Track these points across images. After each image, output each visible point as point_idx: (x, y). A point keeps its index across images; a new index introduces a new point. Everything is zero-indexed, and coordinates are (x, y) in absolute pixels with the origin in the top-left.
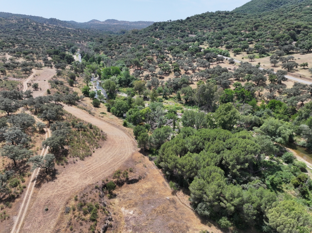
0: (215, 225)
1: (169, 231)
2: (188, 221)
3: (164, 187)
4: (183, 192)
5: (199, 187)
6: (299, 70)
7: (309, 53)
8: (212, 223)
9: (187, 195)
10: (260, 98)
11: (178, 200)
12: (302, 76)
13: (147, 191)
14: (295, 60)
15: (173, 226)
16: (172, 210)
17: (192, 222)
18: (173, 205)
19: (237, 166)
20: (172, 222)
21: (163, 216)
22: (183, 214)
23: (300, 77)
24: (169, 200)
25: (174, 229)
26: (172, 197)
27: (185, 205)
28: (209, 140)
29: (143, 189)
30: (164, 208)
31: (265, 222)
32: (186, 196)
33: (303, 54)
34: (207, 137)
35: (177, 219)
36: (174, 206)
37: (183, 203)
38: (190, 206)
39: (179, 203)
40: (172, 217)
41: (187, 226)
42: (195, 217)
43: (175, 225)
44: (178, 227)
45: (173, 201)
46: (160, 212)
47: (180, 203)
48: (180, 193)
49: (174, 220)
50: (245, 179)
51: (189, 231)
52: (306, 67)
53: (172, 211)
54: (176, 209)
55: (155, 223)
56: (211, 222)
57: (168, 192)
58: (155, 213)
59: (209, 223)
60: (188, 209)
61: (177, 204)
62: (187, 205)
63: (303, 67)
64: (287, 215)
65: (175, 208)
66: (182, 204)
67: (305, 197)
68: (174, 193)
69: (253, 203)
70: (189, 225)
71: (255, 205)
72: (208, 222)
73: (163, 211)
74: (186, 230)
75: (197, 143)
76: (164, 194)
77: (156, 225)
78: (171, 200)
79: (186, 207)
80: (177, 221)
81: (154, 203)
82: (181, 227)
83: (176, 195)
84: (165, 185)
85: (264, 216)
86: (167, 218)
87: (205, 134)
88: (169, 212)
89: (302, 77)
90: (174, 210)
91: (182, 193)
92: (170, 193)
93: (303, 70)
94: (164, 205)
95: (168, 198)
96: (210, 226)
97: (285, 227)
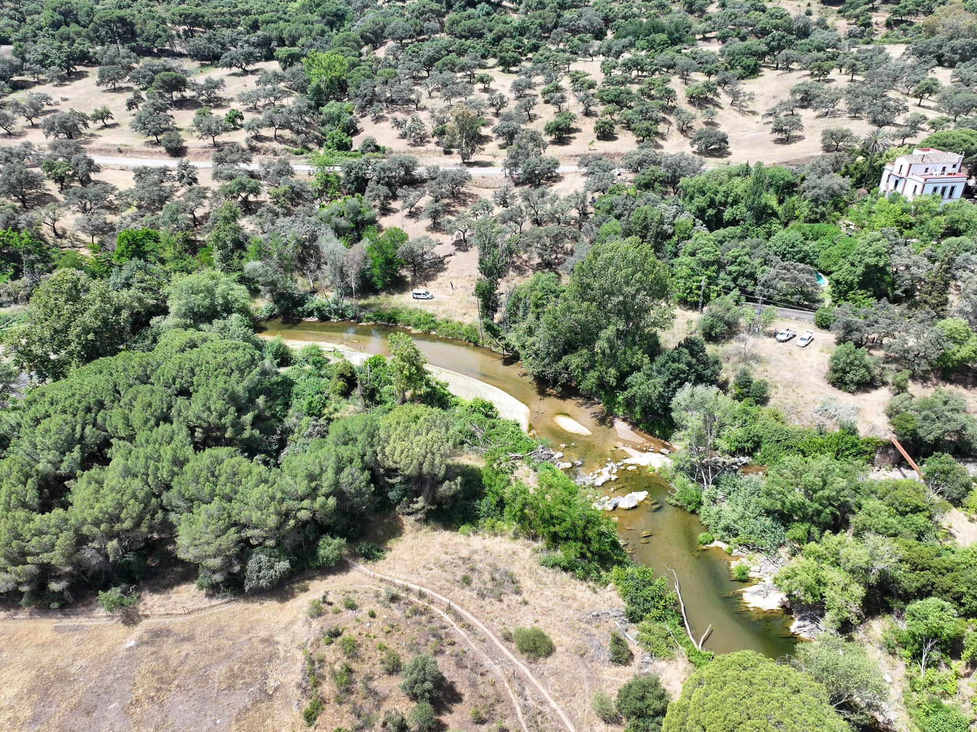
0: (312, 578)
1: (238, 692)
2: (252, 628)
3: (78, 637)
4: (155, 590)
5: (221, 522)
6: (97, 133)
7: (76, 79)
8: (304, 580)
9: (175, 589)
10: (65, 242)
11: (167, 620)
12: (122, 148)
13: (35, 698)
14: (57, 104)
15: (233, 676)
16: (183, 653)
17: (262, 620)
18: (171, 640)
19: (244, 418)
20: (219, 672)
21: (178, 686)
22: (221, 629)
23: (121, 151)
24: (141, 643)
25: (243, 678)
26: (139, 631)
27: (200, 610)
28: (101, 405)
29: (12, 707)
30: (153, 673)
31: (390, 481)
32: (178, 592)
33: (61, 85)
34: (92, 401)
35: (223, 654)
36: (176, 641)
37: (189, 613)
38: (214, 602)
39: (177, 624)
40: (202, 664)
41: (263, 641)
42: (256, 606)
43: (236, 668)
44: (247, 663)
45: (158, 634)
46: (158, 690)
47: (180, 619)
48: (150, 603)
49: (218, 662)
50: (275, 437)
51: (278, 643)
52: (109, 122)
53: (187, 655)
54: (190, 638)
55: (178, 722)
56: (298, 582)
57: (110, 633)
58: (146, 707)
59: (296, 585)
60: (215, 610)
61: (177, 629)
62: (202, 606)
63: (100, 123)
64: (418, 433)
65: (184, 640)
66: (188, 617)
67: (378, 403)
68: (131, 619)
69: (351, 461)
70: (263, 634)
71: (357, 462)
72: (293, 589)
73: (161, 680)
74: (271, 648)
75: (78, 436)
76: (103, 649)
77: (188, 722)
78: (145, 639)
79: (204, 613)
80: (228, 656)
81: (106, 693)
82: (252, 656)
83: (146, 616)
84: (76, 629)
85: (382, 470)
86: (193, 679)
87: (77, 397)
88: (182, 663)
89: (126, 152)
90: (187, 648)
91: (156, 597)
92: (123, 629)
93: (107, 130)
94: (143, 666)
95: (132, 643)
96: (305, 590)
97: (433, 454)
